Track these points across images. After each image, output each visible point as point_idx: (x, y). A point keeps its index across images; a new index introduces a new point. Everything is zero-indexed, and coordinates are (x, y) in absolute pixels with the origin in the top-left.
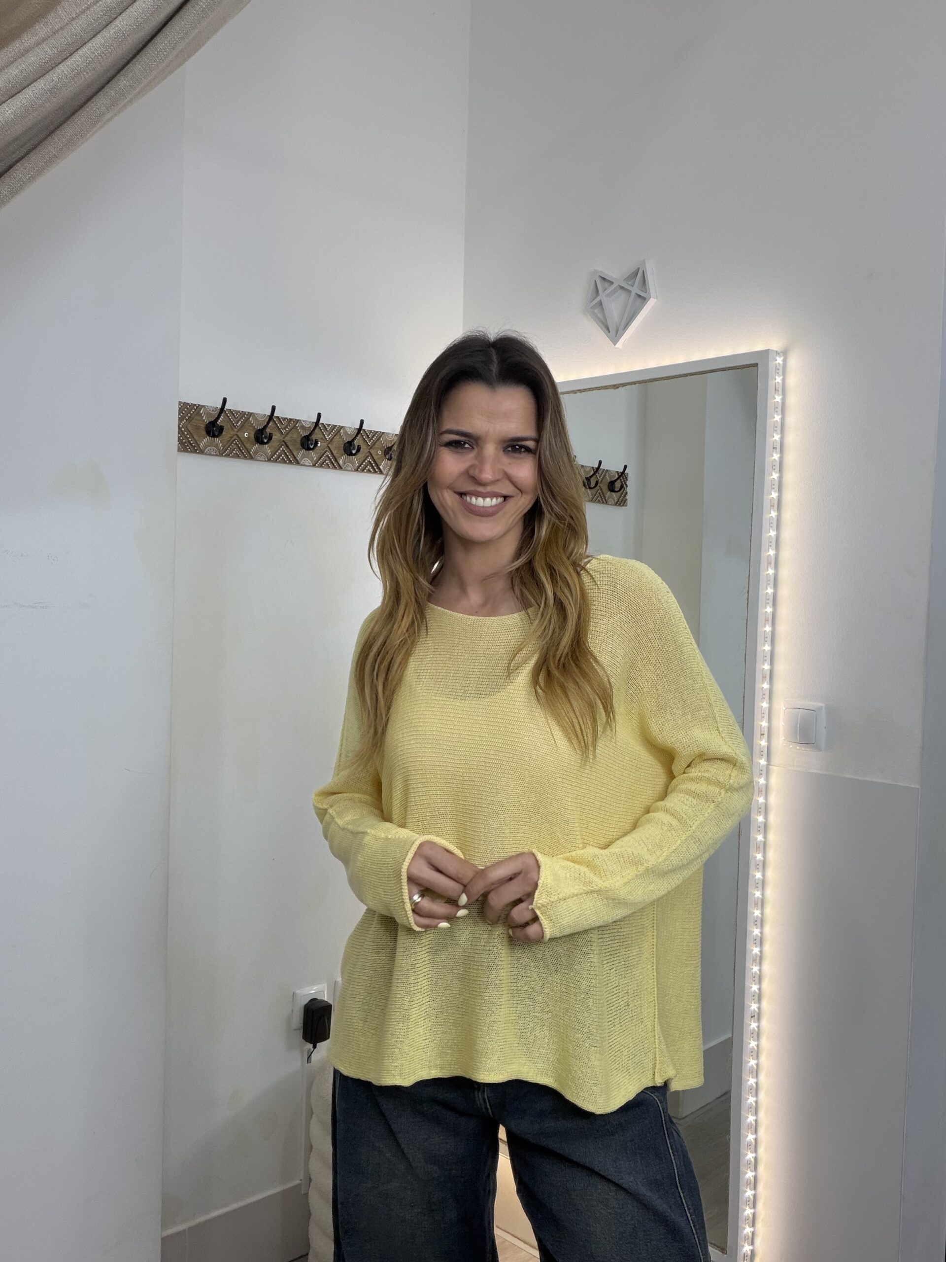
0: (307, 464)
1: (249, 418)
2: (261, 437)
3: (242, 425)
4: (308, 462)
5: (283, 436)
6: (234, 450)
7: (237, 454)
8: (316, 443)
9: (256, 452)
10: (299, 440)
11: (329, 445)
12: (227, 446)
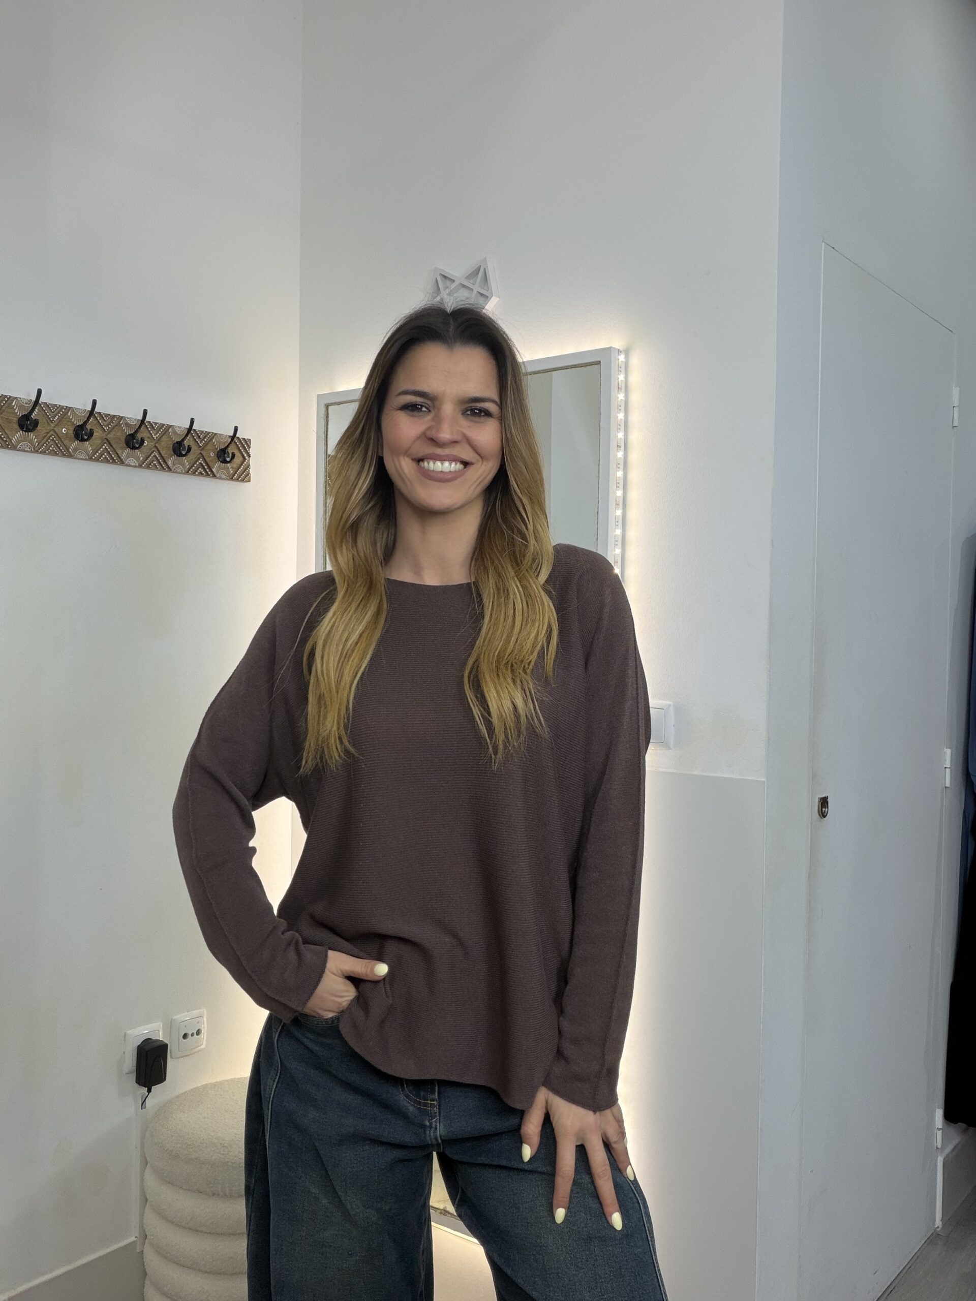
0: (133, 464)
1: (68, 412)
2: (81, 433)
3: (60, 421)
4: (133, 462)
5: (106, 433)
6: (51, 447)
7: (54, 450)
8: (142, 441)
9: (75, 450)
10: (124, 438)
11: (157, 445)
12: (44, 441)
